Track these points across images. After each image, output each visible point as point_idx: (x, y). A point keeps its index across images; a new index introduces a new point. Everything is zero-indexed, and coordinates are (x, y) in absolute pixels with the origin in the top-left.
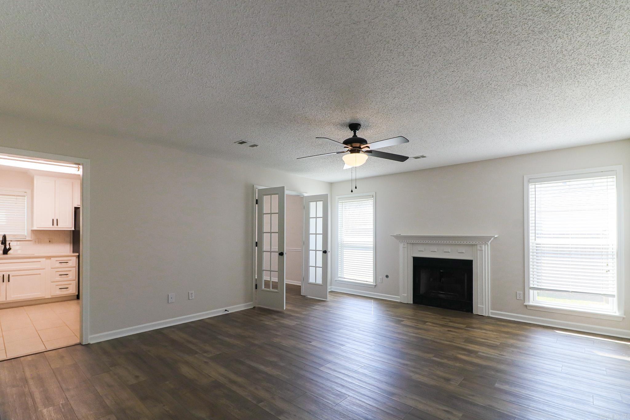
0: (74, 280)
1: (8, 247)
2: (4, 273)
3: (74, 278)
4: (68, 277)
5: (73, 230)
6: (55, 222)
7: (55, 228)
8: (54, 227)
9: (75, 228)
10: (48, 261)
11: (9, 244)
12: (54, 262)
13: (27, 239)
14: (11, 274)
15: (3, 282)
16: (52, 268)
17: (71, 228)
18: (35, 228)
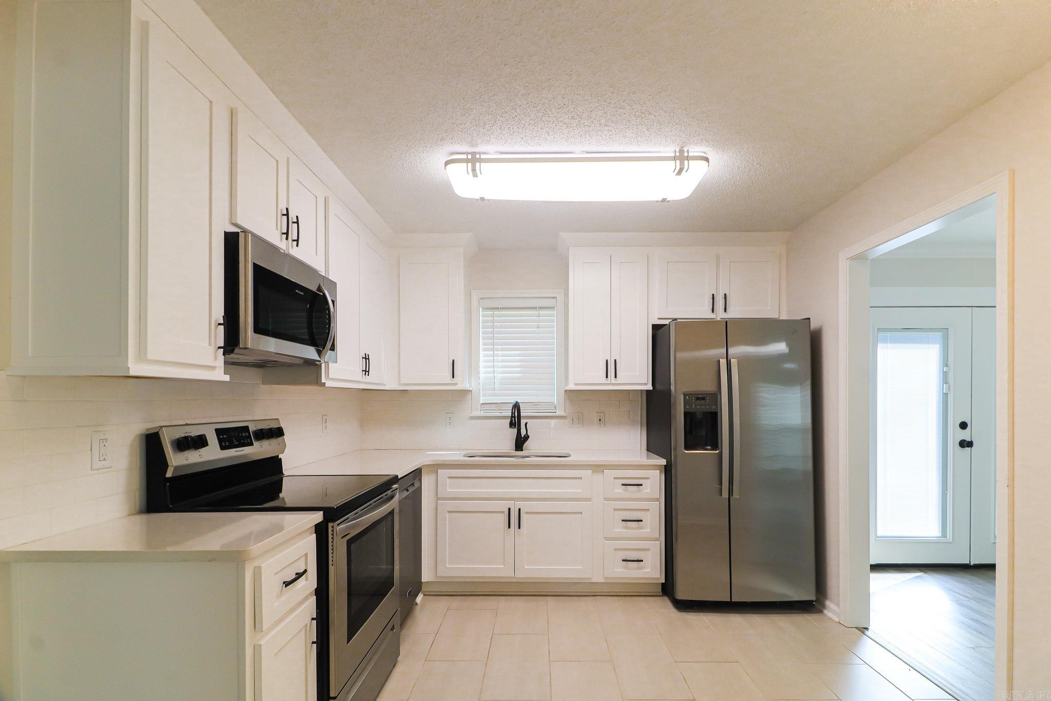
0: (656, 540)
1: (523, 433)
2: (510, 504)
3: (657, 536)
4: (641, 528)
5: (648, 391)
6: (611, 368)
7: (612, 385)
8: (609, 382)
9: (654, 384)
10: (598, 478)
11: (526, 424)
12: (609, 482)
13: (558, 413)
14: (525, 506)
15: (509, 527)
16: (606, 499)
17: (646, 384)
18: (571, 386)
